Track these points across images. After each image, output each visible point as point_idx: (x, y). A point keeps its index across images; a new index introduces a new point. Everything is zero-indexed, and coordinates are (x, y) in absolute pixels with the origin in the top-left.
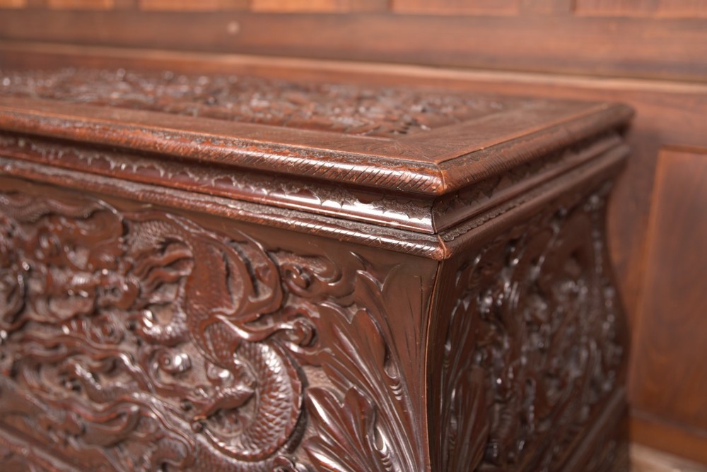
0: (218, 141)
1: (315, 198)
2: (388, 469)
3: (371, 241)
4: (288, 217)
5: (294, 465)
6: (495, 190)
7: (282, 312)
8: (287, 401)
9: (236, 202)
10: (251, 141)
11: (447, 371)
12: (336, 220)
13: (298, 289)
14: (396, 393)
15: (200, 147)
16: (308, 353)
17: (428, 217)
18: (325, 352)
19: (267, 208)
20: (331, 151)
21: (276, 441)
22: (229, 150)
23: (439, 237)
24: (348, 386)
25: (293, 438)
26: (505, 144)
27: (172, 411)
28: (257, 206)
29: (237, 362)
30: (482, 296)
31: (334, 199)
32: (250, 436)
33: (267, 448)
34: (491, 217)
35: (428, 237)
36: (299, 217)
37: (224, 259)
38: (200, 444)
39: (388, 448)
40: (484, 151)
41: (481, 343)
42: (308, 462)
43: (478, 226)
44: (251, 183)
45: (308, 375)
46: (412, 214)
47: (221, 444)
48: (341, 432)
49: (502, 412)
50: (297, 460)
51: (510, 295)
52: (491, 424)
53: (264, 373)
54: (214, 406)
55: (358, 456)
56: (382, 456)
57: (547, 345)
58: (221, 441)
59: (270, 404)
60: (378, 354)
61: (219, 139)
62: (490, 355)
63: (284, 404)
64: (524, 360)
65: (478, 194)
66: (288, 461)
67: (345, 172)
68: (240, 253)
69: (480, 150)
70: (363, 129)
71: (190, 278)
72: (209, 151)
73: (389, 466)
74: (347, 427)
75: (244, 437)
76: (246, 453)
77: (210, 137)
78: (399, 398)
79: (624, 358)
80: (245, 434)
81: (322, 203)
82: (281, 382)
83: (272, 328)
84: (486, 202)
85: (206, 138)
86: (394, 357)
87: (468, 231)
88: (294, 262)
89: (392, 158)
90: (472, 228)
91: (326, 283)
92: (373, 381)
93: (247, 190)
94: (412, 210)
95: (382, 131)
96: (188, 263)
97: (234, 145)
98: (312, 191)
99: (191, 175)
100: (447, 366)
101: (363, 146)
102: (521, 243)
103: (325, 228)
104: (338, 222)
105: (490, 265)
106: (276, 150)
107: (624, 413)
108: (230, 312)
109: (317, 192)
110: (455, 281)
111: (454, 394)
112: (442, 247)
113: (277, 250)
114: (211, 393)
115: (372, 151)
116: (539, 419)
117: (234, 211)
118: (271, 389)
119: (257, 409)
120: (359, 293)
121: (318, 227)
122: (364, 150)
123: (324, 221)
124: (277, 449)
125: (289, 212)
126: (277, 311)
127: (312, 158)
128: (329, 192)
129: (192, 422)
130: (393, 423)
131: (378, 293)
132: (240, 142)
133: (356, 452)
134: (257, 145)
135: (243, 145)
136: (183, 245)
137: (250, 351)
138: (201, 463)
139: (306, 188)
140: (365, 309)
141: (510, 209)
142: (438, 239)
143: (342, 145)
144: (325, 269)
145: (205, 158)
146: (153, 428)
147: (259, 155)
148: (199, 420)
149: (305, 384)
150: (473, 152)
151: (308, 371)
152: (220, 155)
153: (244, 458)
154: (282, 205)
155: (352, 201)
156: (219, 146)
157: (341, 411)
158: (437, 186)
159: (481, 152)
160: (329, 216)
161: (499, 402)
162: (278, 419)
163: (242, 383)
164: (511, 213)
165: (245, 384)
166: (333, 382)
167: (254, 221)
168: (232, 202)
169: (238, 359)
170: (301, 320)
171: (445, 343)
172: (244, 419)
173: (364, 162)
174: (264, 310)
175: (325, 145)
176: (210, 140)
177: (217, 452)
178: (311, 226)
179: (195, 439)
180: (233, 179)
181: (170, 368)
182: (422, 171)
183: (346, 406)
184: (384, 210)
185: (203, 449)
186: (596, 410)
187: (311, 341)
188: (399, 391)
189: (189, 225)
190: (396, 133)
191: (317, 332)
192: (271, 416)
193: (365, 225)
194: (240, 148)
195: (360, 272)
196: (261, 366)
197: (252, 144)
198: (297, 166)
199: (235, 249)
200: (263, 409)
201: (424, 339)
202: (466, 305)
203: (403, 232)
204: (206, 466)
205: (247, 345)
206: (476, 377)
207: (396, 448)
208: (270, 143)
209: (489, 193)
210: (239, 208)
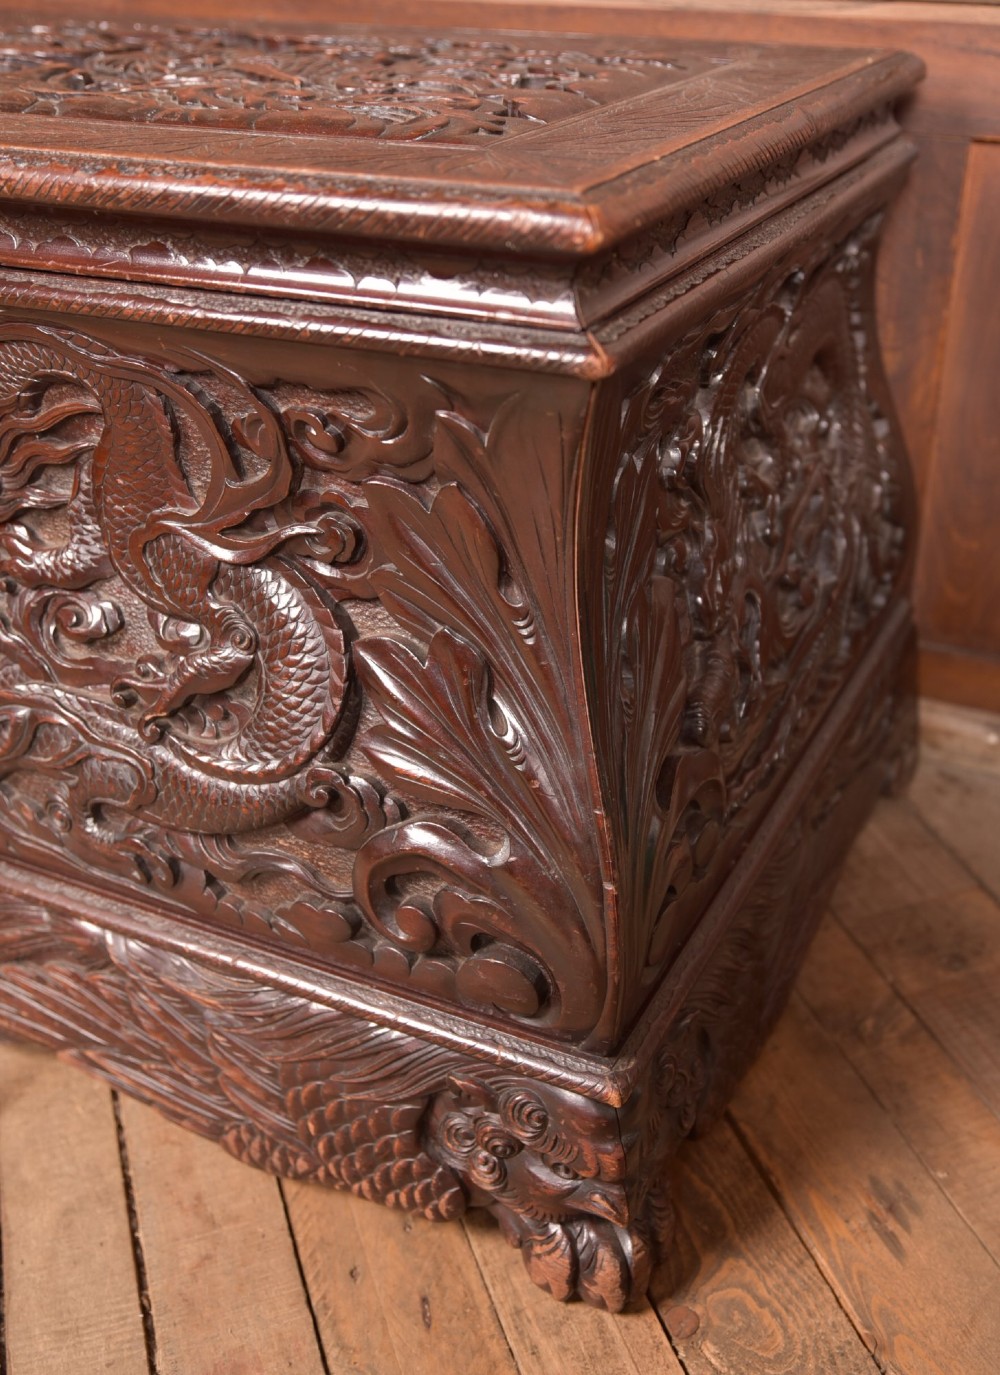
0: (131, 168)
1: (342, 274)
2: (519, 768)
3: (461, 352)
4: (294, 316)
5: (347, 781)
6: (680, 239)
7: (295, 503)
8: (320, 668)
9: (183, 292)
10: (201, 164)
11: (611, 587)
12: (390, 316)
13: (322, 457)
14: (525, 632)
15: (95, 183)
16: (349, 576)
17: (568, 298)
18: (383, 570)
19: (248, 300)
20: (369, 177)
21: (308, 740)
22: (159, 186)
23: (591, 336)
24: (432, 629)
25: (339, 733)
26: (697, 146)
27: (97, 708)
28: (226, 297)
29: (214, 606)
30: (664, 444)
31: (379, 275)
32: (257, 737)
33: (291, 756)
34: (679, 293)
35: (570, 338)
36: (315, 313)
37: (167, 409)
38: (163, 763)
39: (516, 731)
40: (661, 164)
41: (664, 535)
42: (370, 772)
43: (657, 311)
44: (208, 253)
45: (353, 619)
46: (535, 294)
47: (205, 759)
48: (428, 713)
49: (706, 655)
50: (350, 771)
51: (712, 441)
52: (690, 677)
53: (272, 622)
54: (180, 690)
55: (463, 750)
56: (507, 746)
57: (777, 530)
58: (202, 753)
59: (290, 677)
60: (483, 565)
61: (131, 164)
62: (682, 553)
63: (315, 674)
64: (740, 560)
65: (651, 249)
66: (334, 774)
67: (402, 219)
68: (199, 395)
69: (654, 161)
70: (416, 129)
71: (99, 452)
72: (117, 191)
73: (520, 762)
74: (437, 701)
75: (244, 741)
76: (254, 768)
77: (114, 161)
78: (530, 642)
79: (907, 546)
80: (246, 736)
81: (357, 283)
82: (303, 635)
83: (277, 536)
84: (666, 265)
85: (104, 162)
86: (514, 569)
87: (641, 321)
88: (308, 405)
89: (492, 187)
90: (647, 317)
91: (378, 440)
92: (481, 616)
93: (200, 266)
94: (534, 287)
95: (454, 130)
96: (91, 424)
97: (168, 176)
98: (334, 262)
99: (79, 243)
100: (611, 578)
101: (429, 163)
102: (728, 342)
103: (369, 333)
104: (394, 319)
105: (674, 385)
106: (257, 180)
107: (908, 644)
108: (190, 512)
109: (346, 262)
110: (620, 418)
111: (625, 626)
112: (597, 354)
113: (275, 385)
114: (172, 670)
115: (448, 173)
116: (770, 664)
117: (180, 311)
118: (288, 651)
119: (264, 689)
120: (443, 453)
121: (355, 331)
122: (432, 172)
123: (365, 318)
124: (312, 756)
125: (293, 307)
126: (284, 503)
127: (332, 192)
128: (370, 262)
129: (140, 725)
130: (522, 685)
131: (480, 452)
132: (179, 167)
133: (459, 746)
134: (216, 172)
135: (186, 173)
136: (78, 387)
137: (236, 584)
138: (168, 797)
139: (322, 256)
140: (454, 484)
141: (711, 275)
142: (588, 340)
143: (386, 163)
144: (372, 413)
145: (109, 205)
146: (65, 745)
147: (224, 192)
148: (154, 719)
149: (351, 634)
150: (642, 166)
151: (352, 610)
152: (141, 196)
153: (251, 778)
154: (277, 293)
155: (416, 276)
156: (135, 177)
157: (424, 675)
158: (584, 236)
159: (655, 165)
160: (374, 308)
161: (699, 637)
162: (307, 703)
163: (229, 644)
164: (712, 282)
165: (237, 644)
166: (403, 625)
167: (227, 329)
168: (174, 292)
169: (216, 600)
170: (331, 515)
171: (606, 537)
172: (241, 710)
173: (437, 196)
174: (258, 502)
175: (352, 164)
176: (114, 167)
177: (196, 774)
178: (340, 330)
179: (151, 754)
180: (169, 245)
181: (81, 629)
182: (552, 208)
183: (432, 666)
184: (480, 290)
185: (168, 771)
186: (861, 642)
187: (354, 553)
188: (531, 628)
189: (88, 346)
190: (482, 133)
191: (366, 534)
192: (293, 699)
193: (445, 322)
194: (181, 180)
195: (442, 414)
196: (262, 610)
197: (205, 171)
198: (305, 211)
199: (188, 387)
200: (277, 687)
201: (569, 530)
202: (639, 465)
203: (522, 331)
204: (180, 800)
205: (230, 573)
206: (661, 592)
207: (530, 730)
208: (243, 166)
209: (670, 245)
210: (190, 304)
